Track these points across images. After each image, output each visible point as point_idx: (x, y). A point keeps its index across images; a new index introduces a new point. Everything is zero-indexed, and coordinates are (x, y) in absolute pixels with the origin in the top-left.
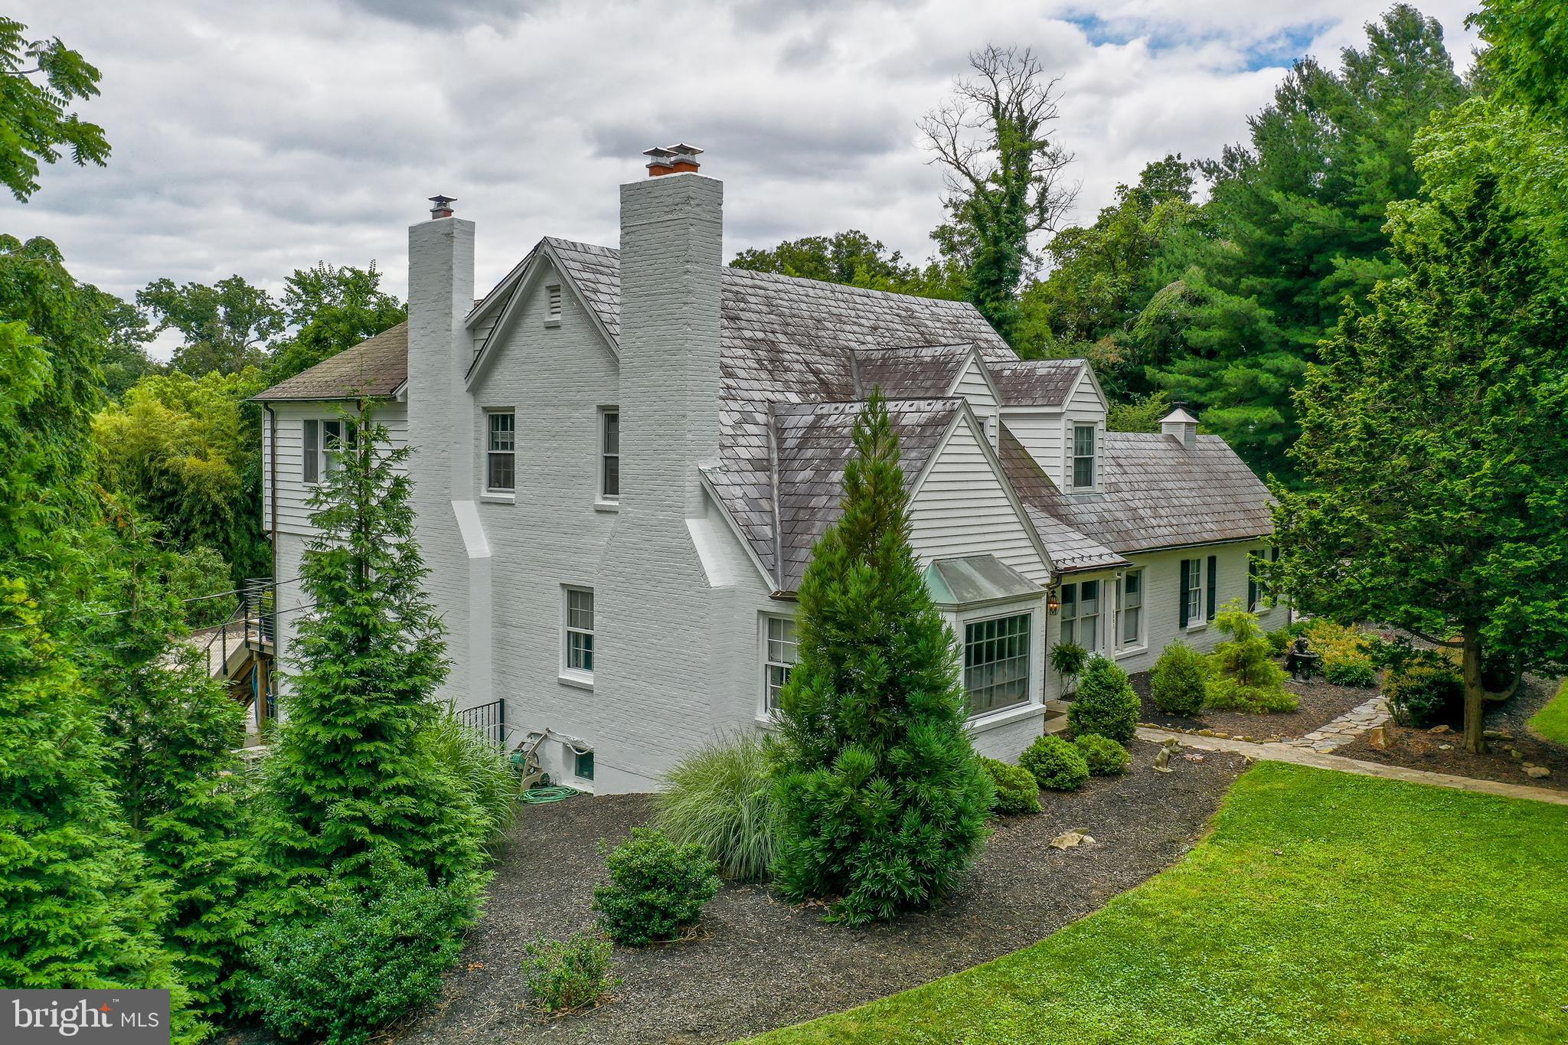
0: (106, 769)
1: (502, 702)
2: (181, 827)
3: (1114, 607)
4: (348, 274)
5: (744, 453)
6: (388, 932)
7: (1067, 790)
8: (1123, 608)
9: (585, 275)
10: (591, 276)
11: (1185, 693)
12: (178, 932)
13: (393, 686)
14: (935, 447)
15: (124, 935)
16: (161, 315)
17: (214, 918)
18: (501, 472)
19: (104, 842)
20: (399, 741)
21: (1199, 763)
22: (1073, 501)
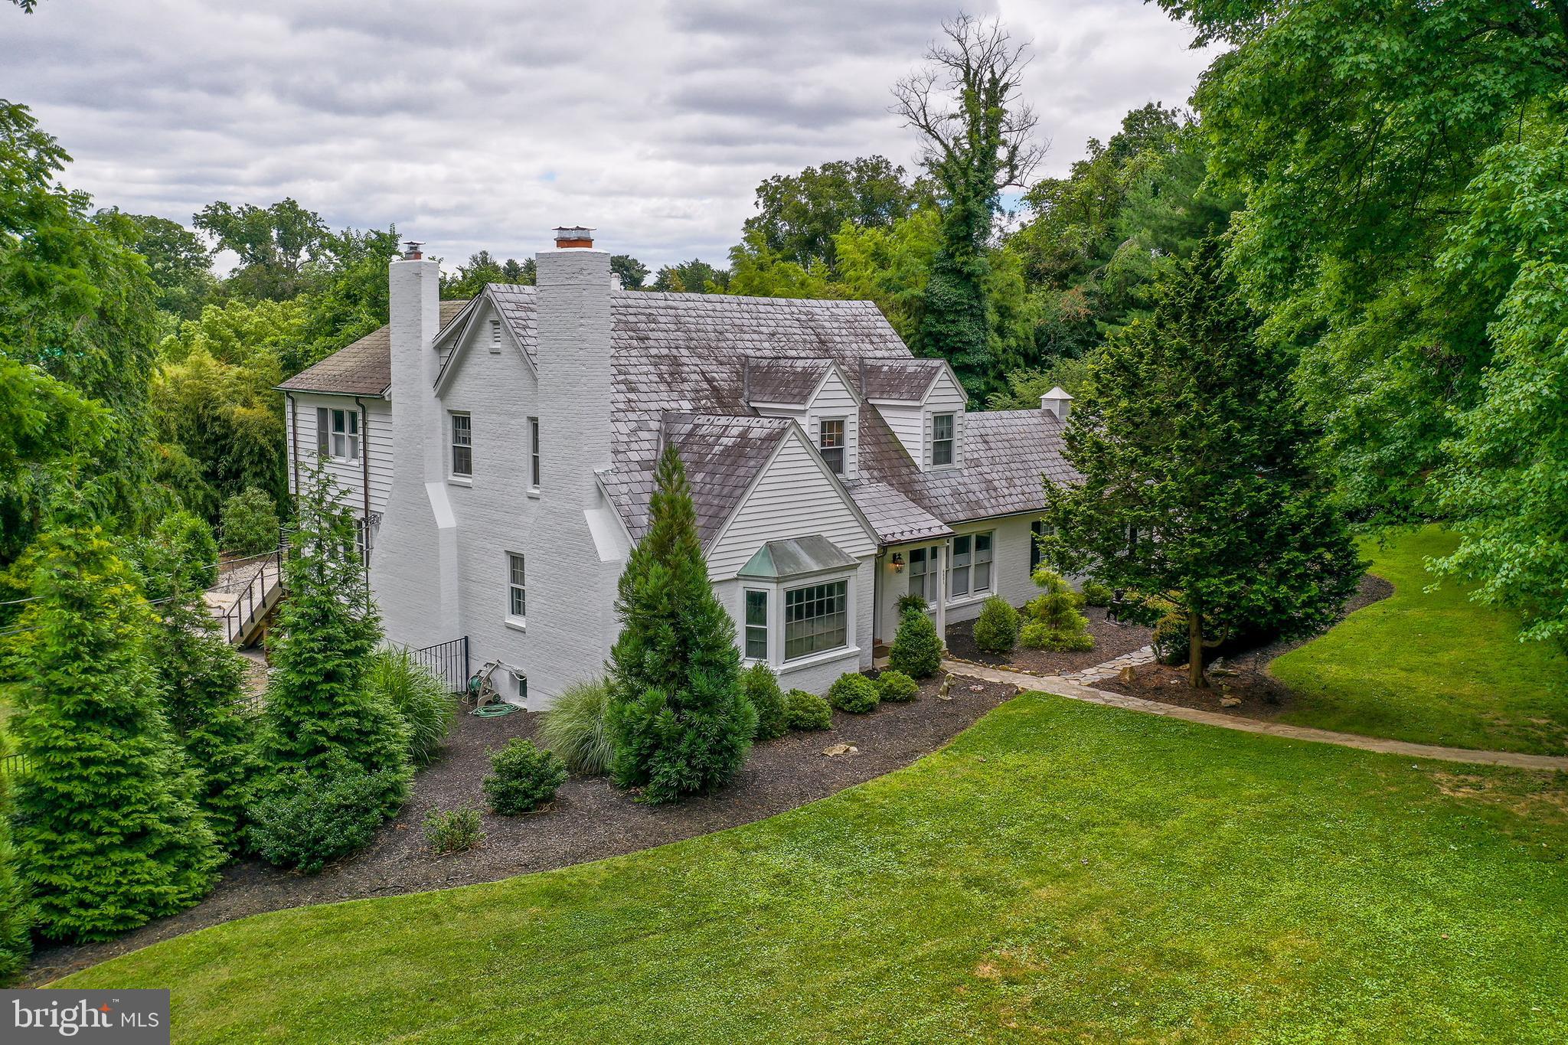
0: (160, 702)
1: (466, 638)
2: (208, 736)
3: (944, 567)
4: (374, 236)
5: (634, 456)
6: (334, 802)
7: (859, 713)
8: (951, 567)
9: (518, 314)
10: (522, 314)
11: (996, 635)
12: (209, 801)
13: (343, 647)
14: (767, 458)
15: (175, 799)
16: (217, 238)
17: (231, 793)
18: (462, 462)
19: (161, 746)
20: (348, 683)
21: (979, 692)
22: (930, 477)
